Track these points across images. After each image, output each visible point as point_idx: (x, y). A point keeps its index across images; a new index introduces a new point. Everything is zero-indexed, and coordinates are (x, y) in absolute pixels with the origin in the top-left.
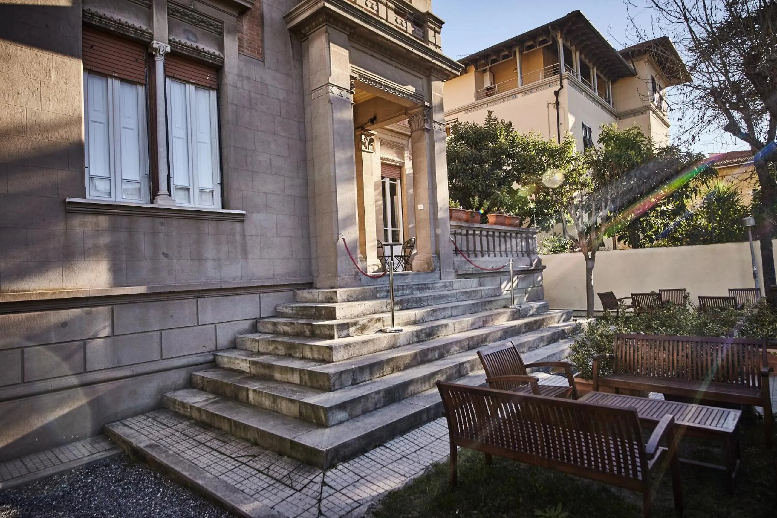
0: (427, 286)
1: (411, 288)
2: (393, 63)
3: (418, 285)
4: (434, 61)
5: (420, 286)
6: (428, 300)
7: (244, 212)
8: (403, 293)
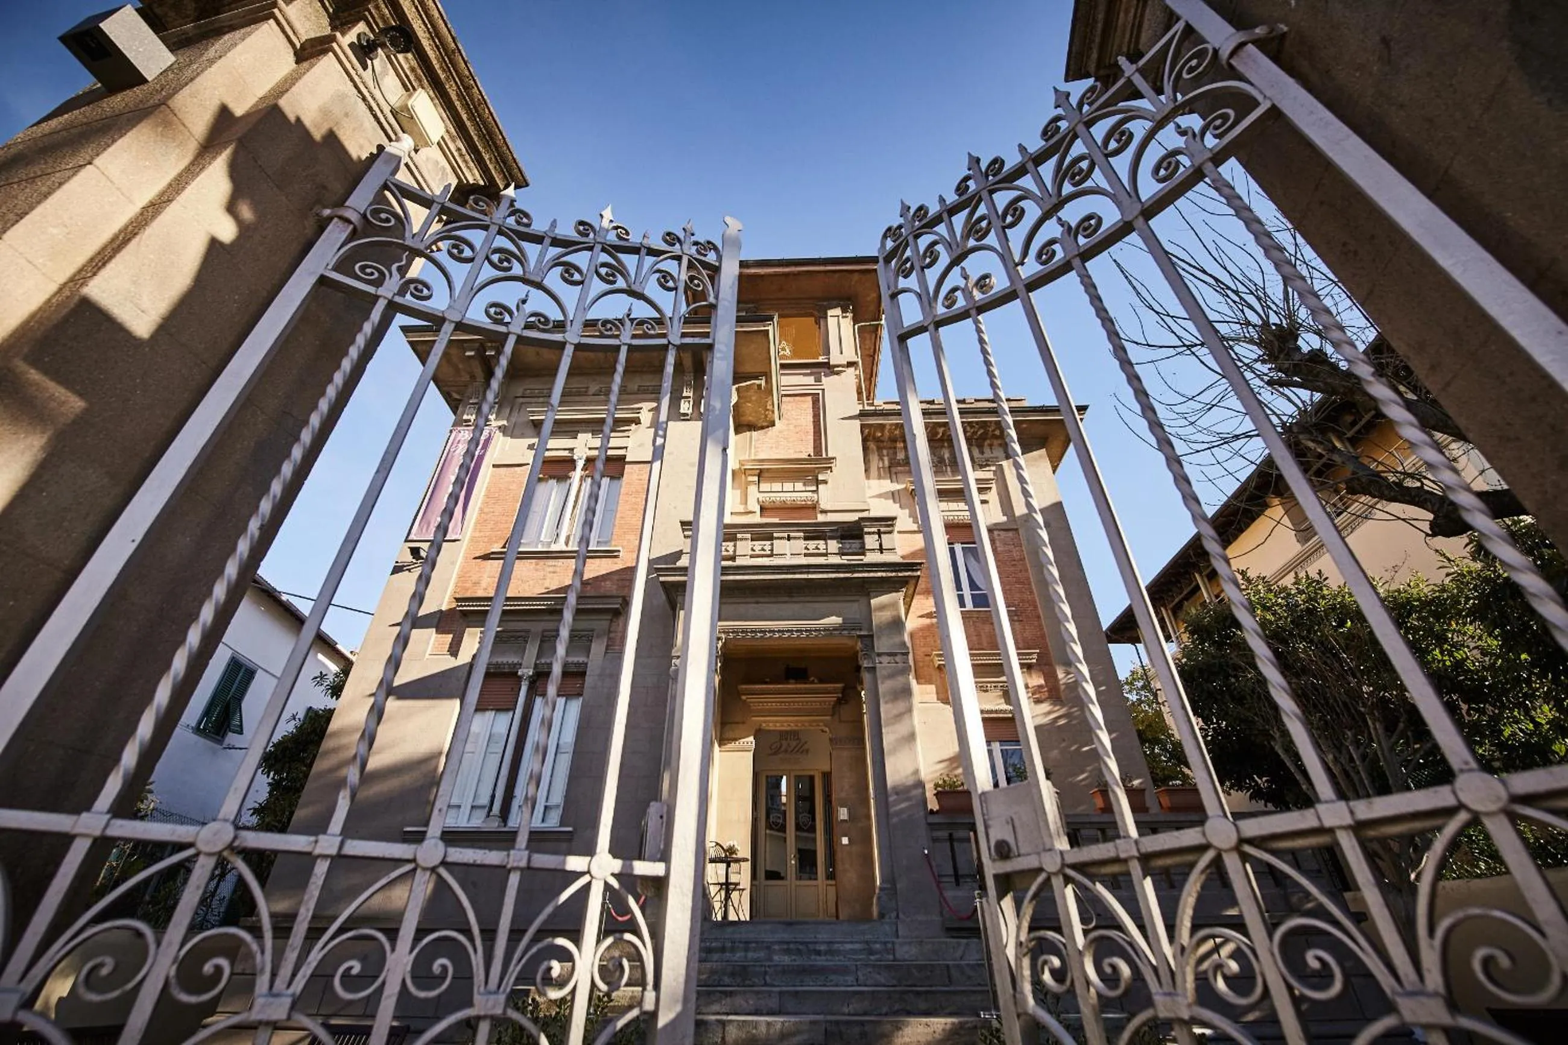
0: (811, 947)
1: (768, 948)
2: (794, 599)
3: (788, 943)
4: (856, 575)
5: (792, 946)
6: (766, 973)
7: (570, 829)
8: (746, 957)
